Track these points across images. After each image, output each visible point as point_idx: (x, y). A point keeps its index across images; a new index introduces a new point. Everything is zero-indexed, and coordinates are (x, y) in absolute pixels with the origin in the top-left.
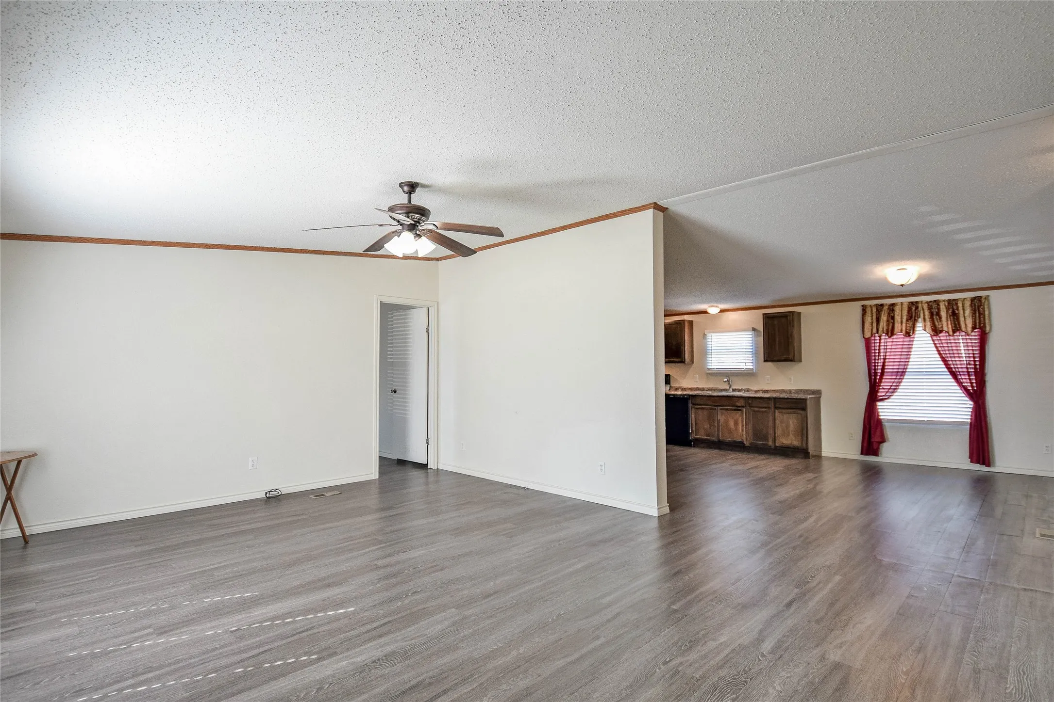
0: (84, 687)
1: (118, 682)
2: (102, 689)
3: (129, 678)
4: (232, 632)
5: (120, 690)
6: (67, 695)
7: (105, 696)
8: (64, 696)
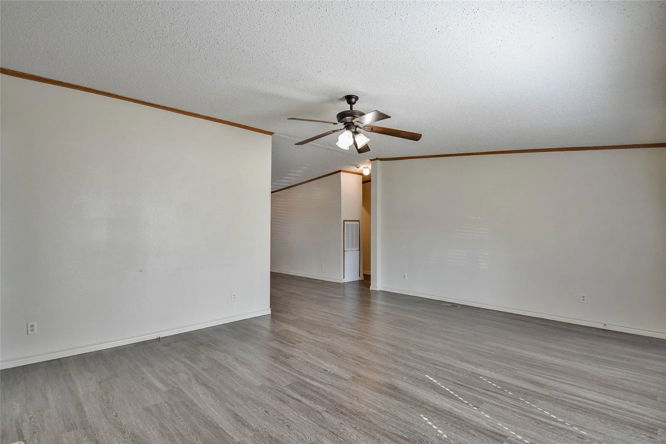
0: (577, 438)
1: (558, 427)
2: (569, 430)
3: (552, 425)
4: (477, 407)
5: (564, 423)
6: (588, 440)
7: (572, 426)
8: (590, 441)
